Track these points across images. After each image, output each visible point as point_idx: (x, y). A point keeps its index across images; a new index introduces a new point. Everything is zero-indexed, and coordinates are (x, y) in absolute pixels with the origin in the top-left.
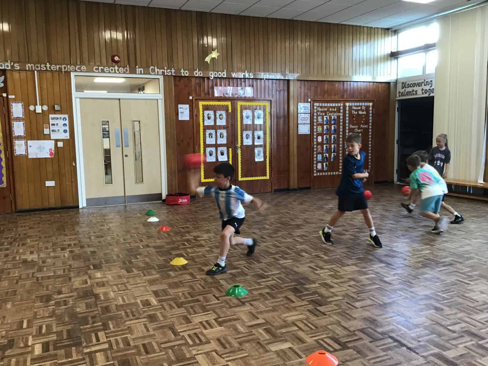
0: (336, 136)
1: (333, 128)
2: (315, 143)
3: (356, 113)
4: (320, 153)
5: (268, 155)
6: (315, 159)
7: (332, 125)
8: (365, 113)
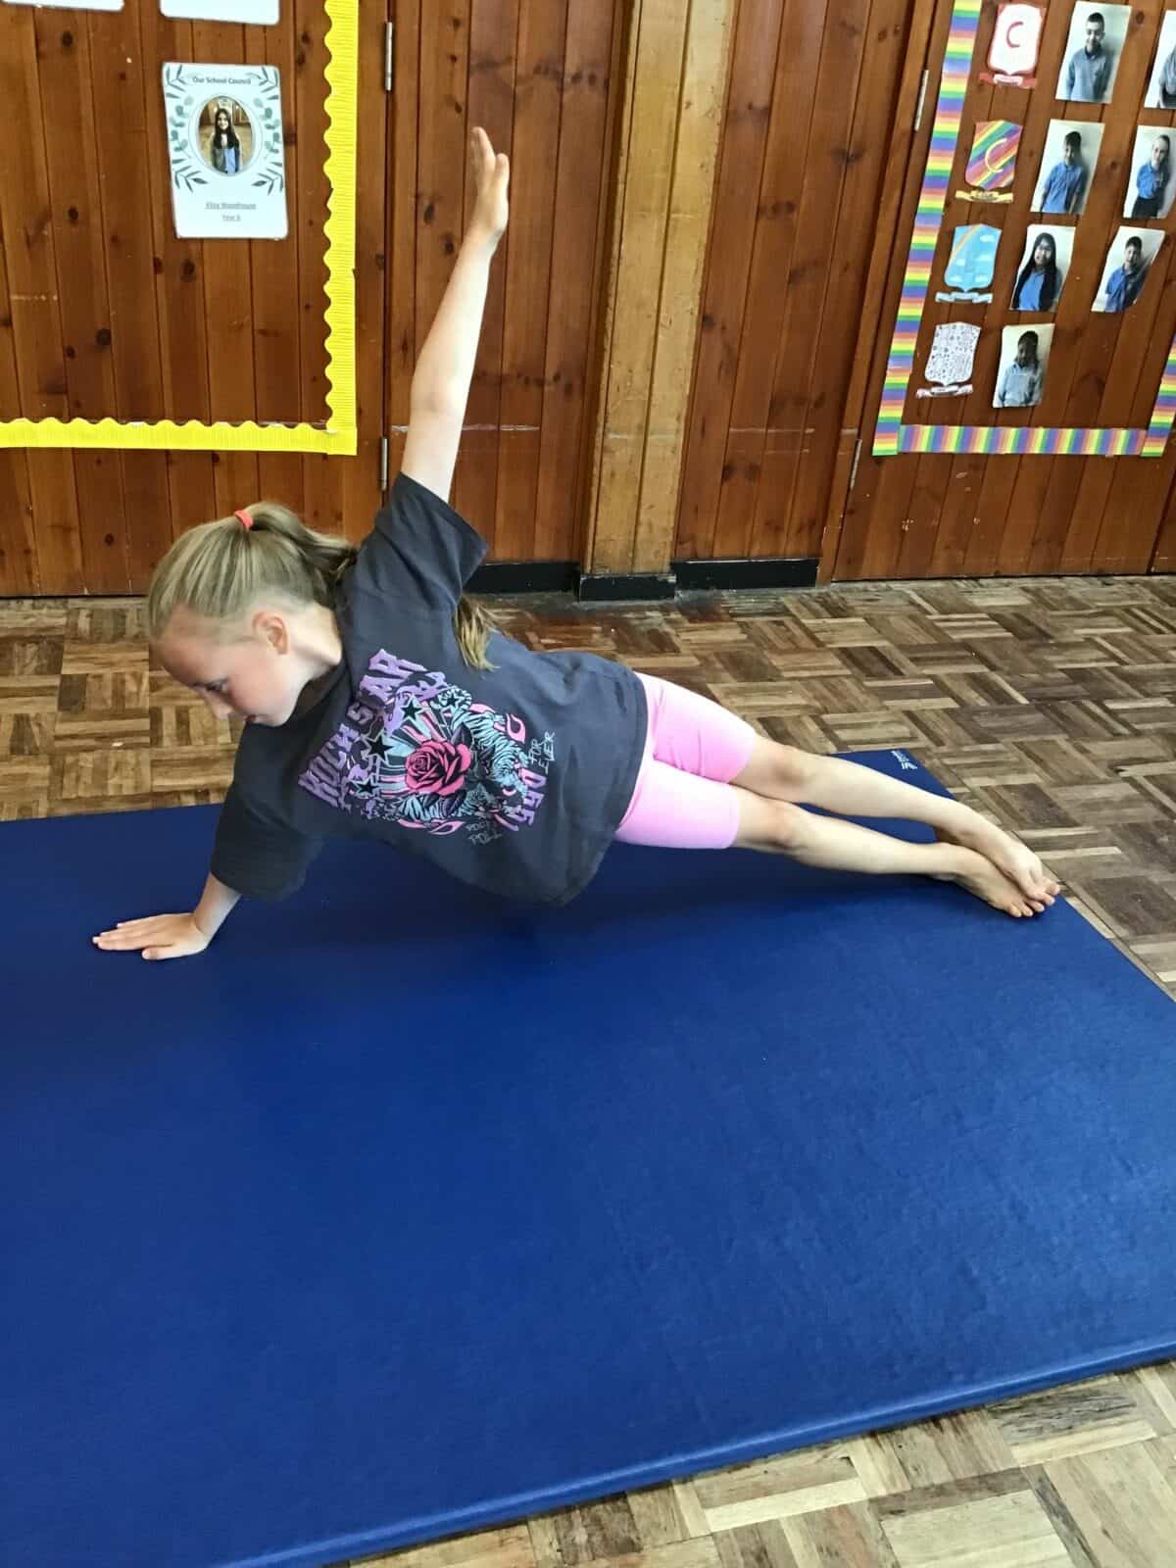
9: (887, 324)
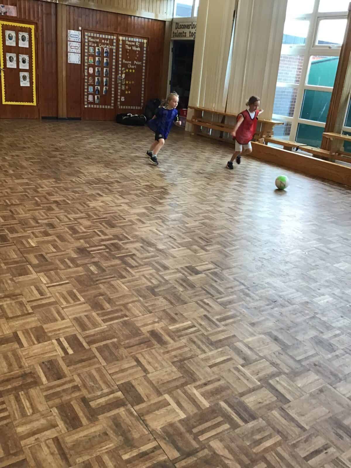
0: (108, 69)
1: (105, 61)
2: (86, 74)
3: (130, 48)
4: (91, 85)
5: (34, 81)
6: (86, 90)
7: (104, 57)
8: (139, 49)
9: (84, 95)
